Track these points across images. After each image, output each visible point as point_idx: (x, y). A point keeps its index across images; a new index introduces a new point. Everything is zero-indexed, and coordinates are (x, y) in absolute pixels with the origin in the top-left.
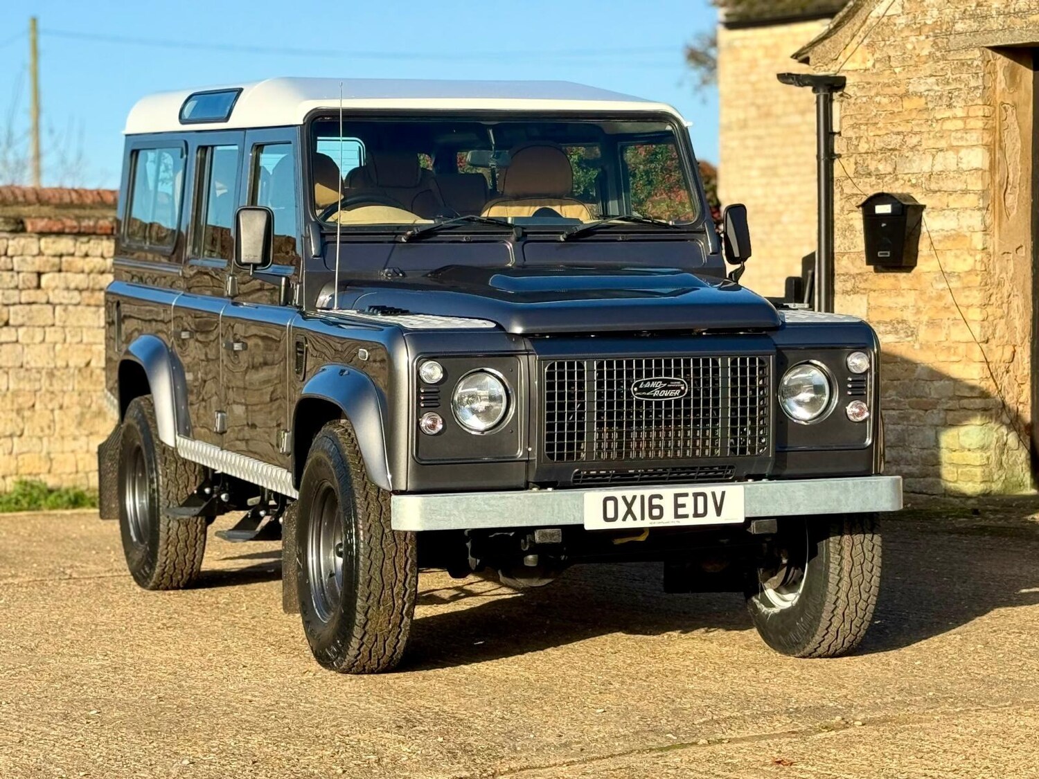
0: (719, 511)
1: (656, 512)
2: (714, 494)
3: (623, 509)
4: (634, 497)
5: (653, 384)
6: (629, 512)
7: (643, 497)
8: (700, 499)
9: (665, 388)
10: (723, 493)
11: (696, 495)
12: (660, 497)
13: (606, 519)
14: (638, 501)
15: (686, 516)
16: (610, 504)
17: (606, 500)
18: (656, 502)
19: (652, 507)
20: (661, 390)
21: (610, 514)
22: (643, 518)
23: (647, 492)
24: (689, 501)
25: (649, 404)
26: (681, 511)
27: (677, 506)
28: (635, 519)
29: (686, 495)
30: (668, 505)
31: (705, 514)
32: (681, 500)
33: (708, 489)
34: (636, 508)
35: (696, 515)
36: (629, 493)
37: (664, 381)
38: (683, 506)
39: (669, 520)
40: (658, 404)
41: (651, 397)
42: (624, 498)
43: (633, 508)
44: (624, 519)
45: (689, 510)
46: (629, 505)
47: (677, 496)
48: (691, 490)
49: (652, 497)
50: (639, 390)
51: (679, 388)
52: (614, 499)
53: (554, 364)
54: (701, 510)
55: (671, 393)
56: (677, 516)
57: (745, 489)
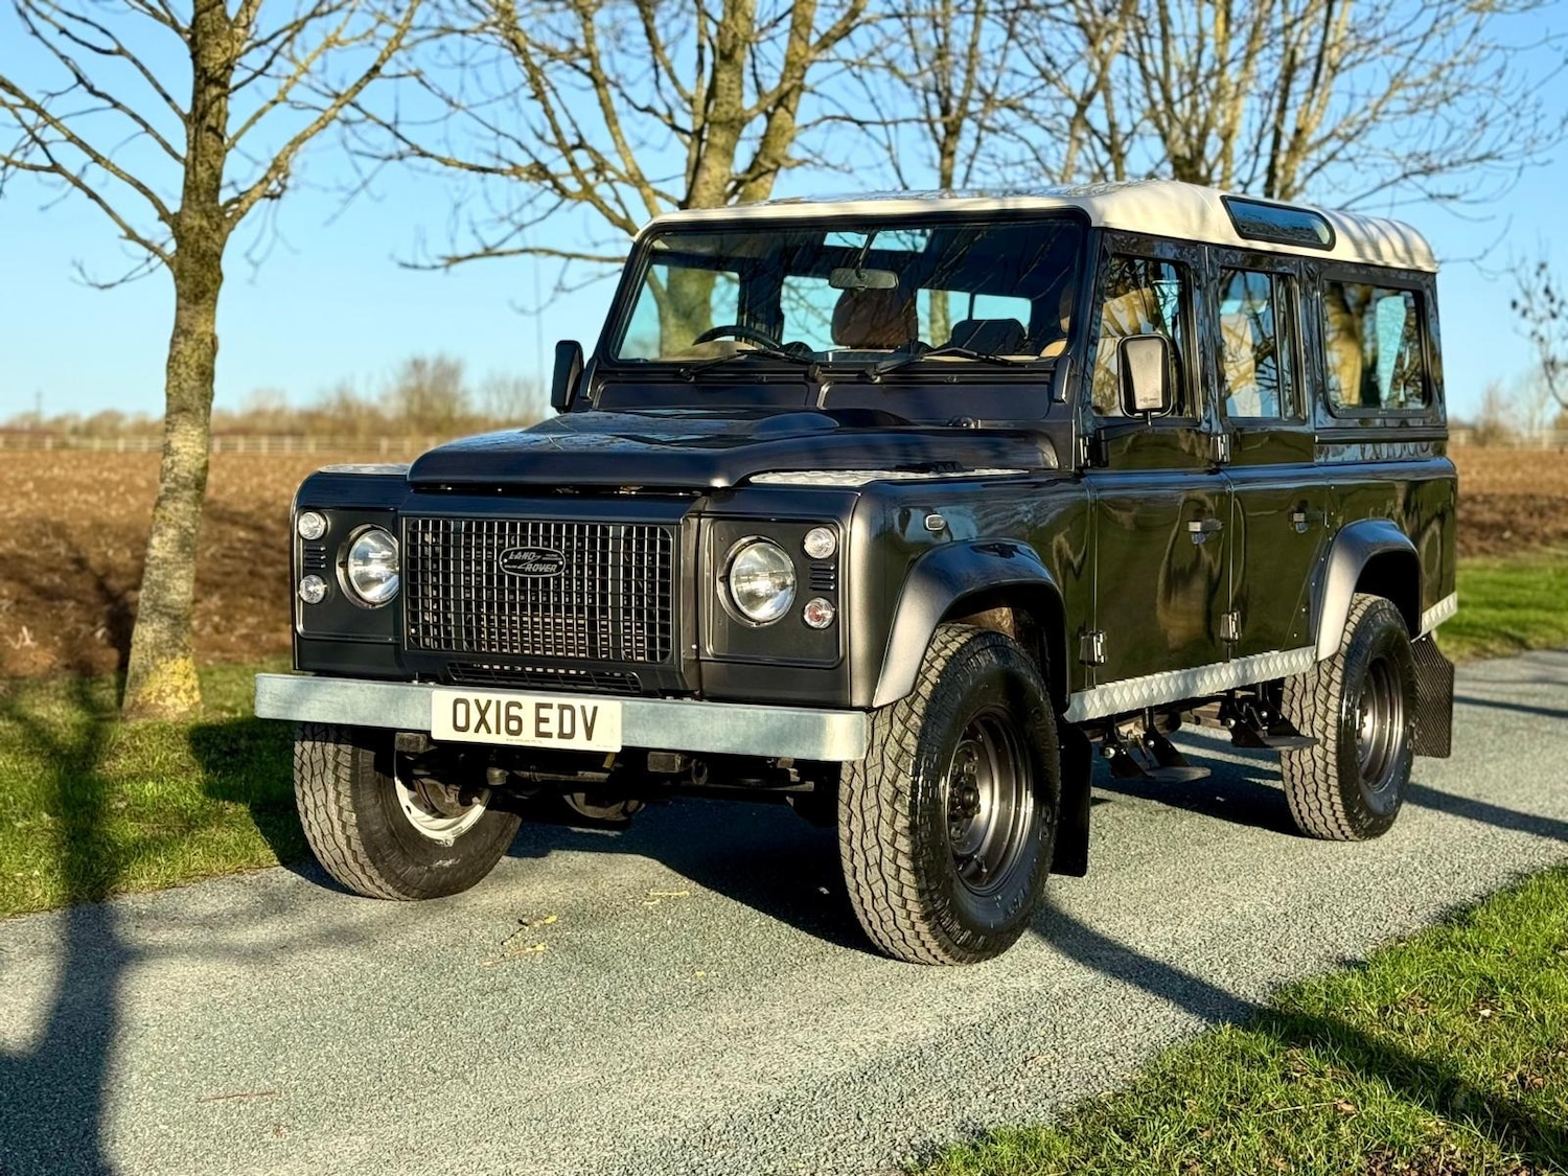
0: (589, 737)
1: (514, 725)
2: (583, 708)
3: (475, 717)
4: (489, 702)
5: (526, 556)
6: (483, 721)
7: (498, 703)
8: (567, 714)
9: (540, 562)
10: (595, 709)
11: (562, 708)
13: (457, 728)
14: (493, 708)
15: (548, 735)
16: (461, 708)
17: (457, 702)
18: (514, 711)
19: (509, 718)
20: (534, 563)
22: (498, 732)
23: (505, 697)
24: (552, 714)
25: (523, 582)
26: (544, 727)
27: (540, 720)
28: (489, 731)
29: (550, 706)
30: (528, 715)
32: (544, 713)
33: (577, 701)
34: (491, 717)
35: (562, 735)
36: (483, 696)
37: (538, 552)
38: (546, 720)
39: (528, 739)
40: (535, 582)
41: (522, 571)
42: (477, 702)
43: (487, 717)
44: (477, 730)
45: (552, 727)
46: (483, 713)
47: (539, 706)
48: (556, 700)
49: (510, 704)
50: (511, 562)
51: (556, 562)
54: (567, 729)
55: (546, 568)
56: (539, 734)
57: (624, 707)
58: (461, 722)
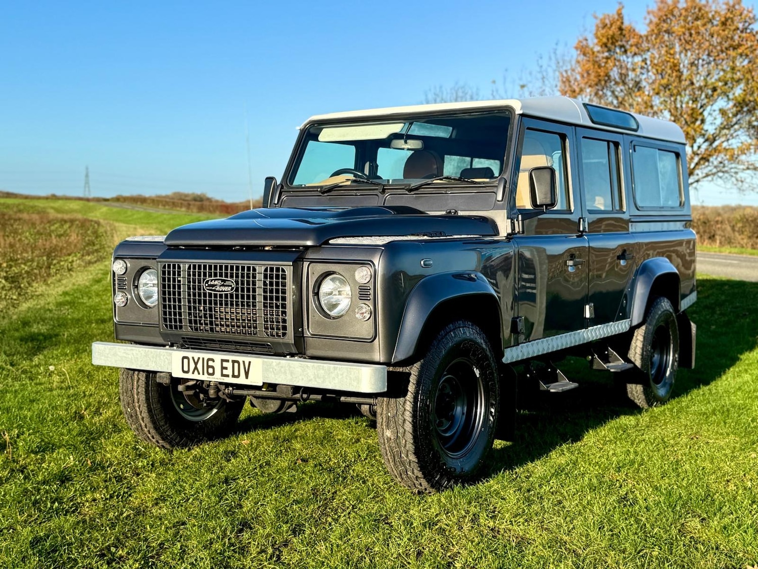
1: (211, 370)
2: (244, 362)
3: (192, 366)
4: (199, 358)
5: (216, 282)
6: (196, 368)
7: (203, 359)
8: (236, 365)
9: (223, 285)
10: (250, 362)
11: (234, 362)
13: (184, 372)
14: (201, 361)
15: (228, 376)
16: (186, 361)
17: (183, 358)
18: (211, 363)
19: (208, 367)
20: (220, 286)
21: (186, 369)
22: (203, 374)
23: (206, 355)
24: (229, 365)
25: (216, 296)
26: (225, 372)
27: (223, 368)
28: (199, 373)
29: (227, 361)
30: (217, 365)
31: (238, 376)
32: (225, 364)
33: (240, 358)
35: (234, 376)
36: (196, 355)
37: (223, 281)
38: (226, 368)
39: (217, 377)
40: (221, 296)
41: (215, 290)
42: (193, 358)
43: (198, 366)
44: (193, 373)
45: (229, 372)
46: (196, 364)
47: (223, 361)
48: (231, 357)
49: (209, 360)
50: (210, 286)
51: (231, 286)
52: (188, 358)
53: (165, 265)
54: (236, 373)
55: (226, 289)
56: (223, 375)
57: (263, 362)
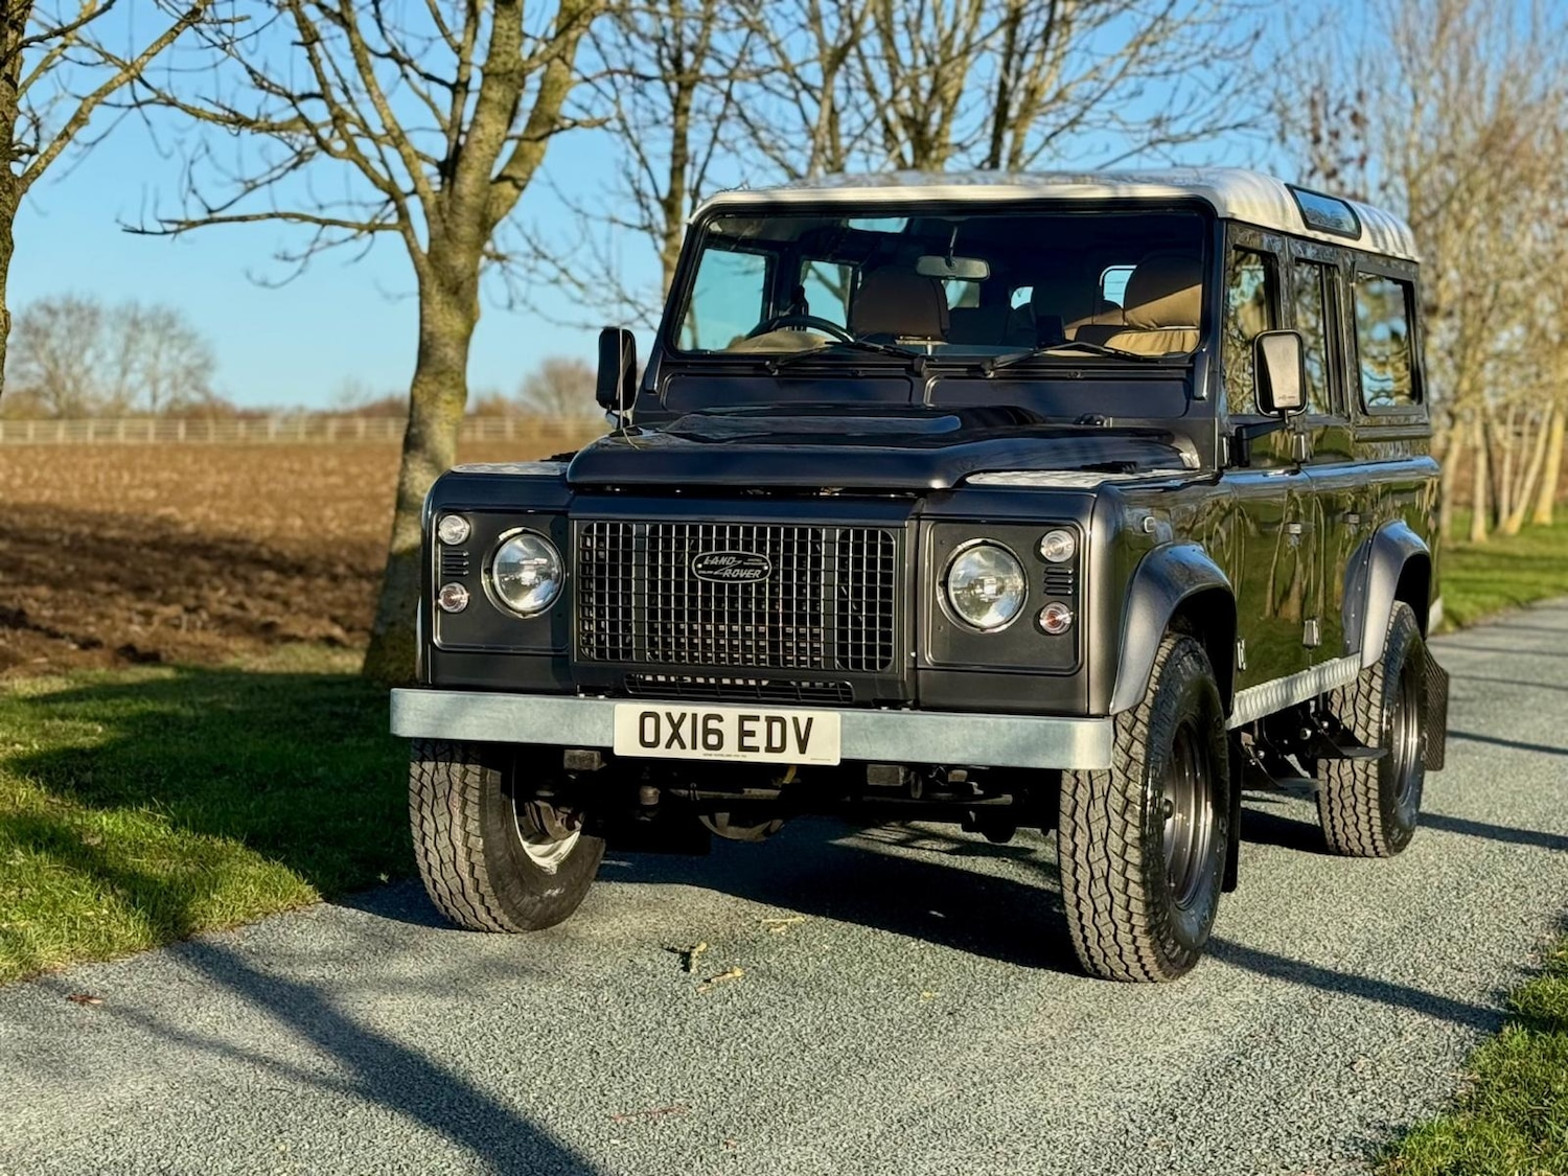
0: (803, 746)
1: (713, 740)
2: (795, 720)
3: (666, 731)
4: (683, 716)
5: (723, 561)
6: (676, 736)
7: (695, 716)
8: (777, 726)
9: (741, 567)
10: (810, 720)
11: (770, 720)
12: (720, 718)
13: (644, 743)
15: (755, 749)
16: (650, 722)
17: (644, 716)
18: (713, 724)
19: (707, 732)
20: (733, 568)
22: (694, 747)
23: (702, 710)
24: (760, 728)
25: (720, 588)
26: (748, 741)
27: (743, 734)
28: (683, 746)
29: (757, 718)
30: (730, 728)
31: (782, 749)
32: (748, 726)
33: (788, 713)
34: (685, 731)
35: (770, 749)
36: (676, 710)
37: (738, 557)
38: (752, 734)
39: (730, 752)
40: (733, 589)
41: (719, 577)
42: (669, 715)
44: (668, 746)
45: (760, 740)
46: (676, 726)
47: (742, 719)
48: (764, 712)
49: (707, 718)
50: (705, 568)
51: (761, 567)
52: (656, 716)
53: (591, 527)
54: (776, 743)
55: (748, 574)
56: (742, 748)
57: (843, 719)
58: (649, 737)
